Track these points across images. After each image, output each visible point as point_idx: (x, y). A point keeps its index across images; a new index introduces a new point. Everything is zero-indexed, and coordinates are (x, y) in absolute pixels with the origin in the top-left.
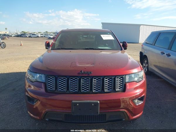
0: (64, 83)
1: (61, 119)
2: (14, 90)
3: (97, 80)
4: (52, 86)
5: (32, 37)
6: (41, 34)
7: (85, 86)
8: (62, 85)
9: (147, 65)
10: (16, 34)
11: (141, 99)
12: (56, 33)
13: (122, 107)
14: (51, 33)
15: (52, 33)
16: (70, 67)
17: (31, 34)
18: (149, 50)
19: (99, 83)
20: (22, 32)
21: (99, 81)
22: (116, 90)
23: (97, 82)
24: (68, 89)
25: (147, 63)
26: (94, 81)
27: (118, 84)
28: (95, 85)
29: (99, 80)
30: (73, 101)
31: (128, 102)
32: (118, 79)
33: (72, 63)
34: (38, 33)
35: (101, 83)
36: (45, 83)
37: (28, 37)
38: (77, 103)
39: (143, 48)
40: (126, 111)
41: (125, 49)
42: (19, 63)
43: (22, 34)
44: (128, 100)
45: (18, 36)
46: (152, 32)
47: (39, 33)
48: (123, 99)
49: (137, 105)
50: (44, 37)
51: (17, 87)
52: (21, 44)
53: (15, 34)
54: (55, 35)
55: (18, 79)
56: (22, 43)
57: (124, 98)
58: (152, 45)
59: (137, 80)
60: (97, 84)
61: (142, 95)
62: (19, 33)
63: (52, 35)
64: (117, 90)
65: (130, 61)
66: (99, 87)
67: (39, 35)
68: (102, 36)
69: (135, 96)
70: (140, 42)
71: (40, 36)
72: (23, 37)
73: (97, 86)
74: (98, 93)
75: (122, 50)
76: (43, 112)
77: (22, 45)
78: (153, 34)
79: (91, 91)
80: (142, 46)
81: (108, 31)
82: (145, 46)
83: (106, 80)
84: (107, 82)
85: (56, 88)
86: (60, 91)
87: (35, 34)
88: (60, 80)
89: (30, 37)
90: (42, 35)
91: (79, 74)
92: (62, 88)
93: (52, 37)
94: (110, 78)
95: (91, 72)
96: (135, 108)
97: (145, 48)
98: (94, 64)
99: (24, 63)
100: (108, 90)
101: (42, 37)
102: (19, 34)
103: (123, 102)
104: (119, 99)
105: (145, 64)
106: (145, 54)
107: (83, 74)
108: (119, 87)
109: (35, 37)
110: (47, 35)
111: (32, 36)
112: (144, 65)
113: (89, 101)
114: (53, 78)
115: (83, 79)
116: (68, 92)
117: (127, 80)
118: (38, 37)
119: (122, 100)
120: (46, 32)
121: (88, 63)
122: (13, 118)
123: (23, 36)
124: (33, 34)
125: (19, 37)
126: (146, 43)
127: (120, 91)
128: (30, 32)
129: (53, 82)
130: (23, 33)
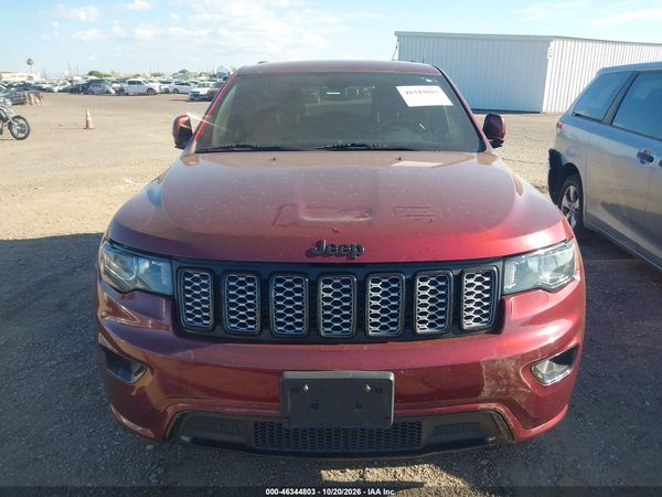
0: (251, 297)
1: (240, 439)
2: (62, 306)
3: (384, 285)
4: (200, 313)
5: (127, 95)
6: (164, 83)
7: (336, 312)
8: (243, 309)
9: (577, 204)
10: (69, 84)
11: (565, 359)
12: (220, 75)
13: (486, 392)
14: (201, 75)
15: (203, 78)
16: (274, 224)
17: (123, 81)
18: (588, 145)
19: (393, 299)
20: (91, 74)
21: (394, 290)
22: (466, 327)
23: (384, 294)
24: (265, 323)
25: (579, 195)
26: (375, 290)
27: (471, 301)
28: (375, 307)
29: (393, 286)
30: (289, 375)
31: (512, 376)
32: (471, 281)
33: (282, 208)
34: (152, 79)
35: (402, 298)
36: (171, 299)
37: (113, 92)
38: (302, 382)
39: (561, 135)
40: (502, 409)
41: (497, 144)
42: (82, 198)
43: (92, 81)
44: (511, 366)
45: (76, 90)
46: (604, 69)
47: (155, 75)
48: (491, 364)
49: (549, 382)
50: (176, 91)
51: (73, 295)
52: (87, 122)
53: (65, 84)
54: (217, 85)
55: (77, 264)
56: (89, 119)
57: (494, 361)
58: (600, 121)
59: (552, 281)
60: (384, 302)
61: (568, 343)
62: (79, 78)
63: (204, 86)
64: (468, 324)
65: (520, 200)
66: (393, 316)
67: (156, 86)
68: (402, 90)
69: (542, 349)
70: (544, 109)
71: (157, 89)
72: (93, 93)
73: (383, 311)
74: (388, 337)
75: (483, 148)
76: (170, 411)
77: (91, 126)
78: (606, 76)
79: (361, 333)
80: (559, 126)
81: (427, 70)
82: (569, 126)
83: (423, 284)
84: (426, 293)
85: (218, 319)
86: (234, 332)
87: (139, 83)
88: (233, 288)
89: (120, 92)
90: (167, 86)
91: (309, 253)
92: (243, 317)
93: (203, 91)
94: (440, 279)
95: (359, 248)
96: (538, 398)
97: (568, 136)
98: (370, 211)
99: (99, 196)
100: (431, 326)
101: (167, 91)
102: (80, 80)
103: (494, 375)
104: (477, 365)
105: (569, 198)
106: (569, 160)
107: (326, 254)
108: (476, 312)
109: (140, 94)
110: (187, 84)
111: (130, 89)
112: (565, 202)
113: (350, 374)
114: (205, 277)
115: (326, 282)
116: (266, 335)
117: (510, 284)
118: (150, 91)
119: (487, 367)
120: (183, 71)
121: (346, 210)
122: (55, 423)
123: (96, 89)
124: (130, 83)
125: (79, 92)
126: (576, 116)
127: (480, 329)
128: (122, 75)
129: (205, 294)
130: (94, 78)
